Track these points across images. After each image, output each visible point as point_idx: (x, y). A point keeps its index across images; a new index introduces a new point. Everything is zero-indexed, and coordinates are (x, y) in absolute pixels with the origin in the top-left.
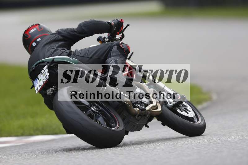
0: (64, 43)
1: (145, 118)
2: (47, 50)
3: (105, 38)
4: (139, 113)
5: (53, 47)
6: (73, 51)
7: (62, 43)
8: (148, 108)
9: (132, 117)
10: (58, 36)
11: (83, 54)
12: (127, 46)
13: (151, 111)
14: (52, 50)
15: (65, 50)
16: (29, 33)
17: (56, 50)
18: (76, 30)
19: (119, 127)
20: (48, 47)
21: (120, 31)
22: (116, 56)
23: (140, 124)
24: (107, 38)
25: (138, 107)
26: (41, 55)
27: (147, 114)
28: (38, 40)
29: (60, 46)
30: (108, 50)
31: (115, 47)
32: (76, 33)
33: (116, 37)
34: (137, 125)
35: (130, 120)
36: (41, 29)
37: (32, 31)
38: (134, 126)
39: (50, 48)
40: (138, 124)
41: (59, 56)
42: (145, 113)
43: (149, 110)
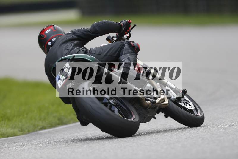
0: (79, 42)
1: (154, 110)
2: (64, 49)
3: (113, 37)
4: (150, 105)
5: (69, 46)
6: (88, 49)
7: (77, 42)
8: (157, 101)
9: (143, 110)
10: (73, 35)
11: (98, 52)
12: (137, 44)
13: (160, 104)
14: (68, 48)
15: (81, 48)
16: (45, 34)
17: (72, 49)
18: (90, 30)
19: (134, 118)
20: (65, 46)
21: (128, 31)
22: (128, 53)
23: (150, 116)
24: (115, 38)
25: (149, 100)
26: (59, 53)
27: (157, 106)
28: (53, 40)
29: (76, 45)
30: (120, 48)
31: (126, 46)
32: (89, 33)
33: (124, 37)
34: (147, 117)
35: (141, 112)
36: (56, 29)
37: (48, 31)
38: (145, 117)
39: (67, 47)
40: (148, 115)
41: (76, 53)
42: (155, 105)
43: (159, 103)
